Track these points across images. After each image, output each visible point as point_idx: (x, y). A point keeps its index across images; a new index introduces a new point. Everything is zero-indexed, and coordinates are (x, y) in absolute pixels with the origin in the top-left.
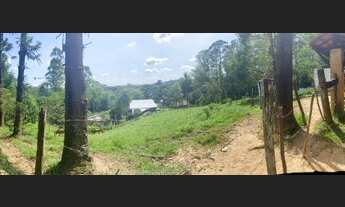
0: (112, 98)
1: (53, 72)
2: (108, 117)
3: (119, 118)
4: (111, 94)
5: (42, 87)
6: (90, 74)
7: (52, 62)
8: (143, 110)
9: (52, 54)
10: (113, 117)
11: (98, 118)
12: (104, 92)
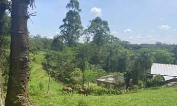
0: (132, 58)
1: (69, 25)
2: (122, 79)
3: (135, 82)
4: (130, 53)
5: (56, 40)
6: (108, 29)
7: (68, 14)
8: (167, 79)
9: (69, 5)
10: (127, 81)
11: (111, 80)
12: (123, 50)
